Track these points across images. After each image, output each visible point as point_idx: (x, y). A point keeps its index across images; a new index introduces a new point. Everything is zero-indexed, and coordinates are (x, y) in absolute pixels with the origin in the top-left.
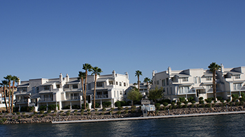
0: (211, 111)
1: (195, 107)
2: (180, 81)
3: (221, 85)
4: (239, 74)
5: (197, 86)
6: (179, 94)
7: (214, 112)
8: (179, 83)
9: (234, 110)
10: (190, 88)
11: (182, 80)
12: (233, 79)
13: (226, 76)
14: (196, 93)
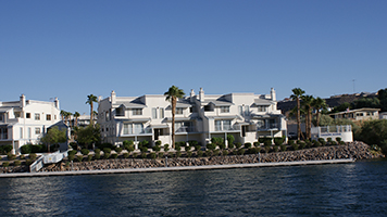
0: (156, 164)
1: (131, 157)
2: (129, 115)
3: (198, 123)
4: (228, 104)
5: (157, 123)
6: (122, 135)
7: (159, 166)
8: (126, 117)
9: (193, 164)
10: (145, 126)
11: (131, 112)
12: (217, 113)
13: (207, 108)
14: (153, 134)
